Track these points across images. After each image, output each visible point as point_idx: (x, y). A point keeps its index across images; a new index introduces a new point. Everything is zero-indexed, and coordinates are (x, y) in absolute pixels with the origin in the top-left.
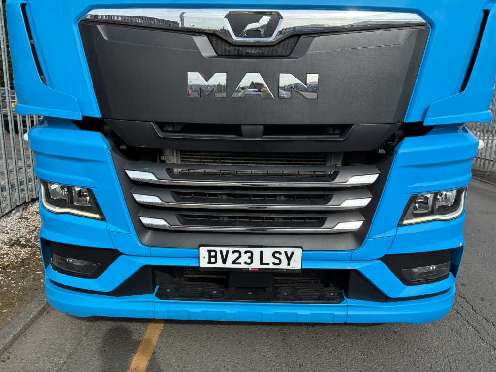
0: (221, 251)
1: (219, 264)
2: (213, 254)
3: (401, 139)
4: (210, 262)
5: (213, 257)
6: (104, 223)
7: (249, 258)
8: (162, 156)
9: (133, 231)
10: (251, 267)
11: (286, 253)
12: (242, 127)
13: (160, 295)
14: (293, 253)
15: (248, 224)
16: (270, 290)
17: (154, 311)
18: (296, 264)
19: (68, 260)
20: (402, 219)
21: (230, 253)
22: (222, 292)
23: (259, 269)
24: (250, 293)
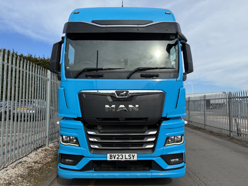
0: (114, 155)
2: (111, 156)
4: (110, 159)
5: (111, 157)
6: (80, 147)
7: (122, 157)
8: (97, 127)
9: (88, 150)
10: (122, 160)
11: (132, 155)
12: (120, 119)
13: (95, 170)
14: (134, 155)
15: (121, 147)
16: (128, 168)
17: (93, 175)
18: (136, 158)
19: (66, 160)
20: (165, 144)
21: (116, 155)
22: (114, 169)
23: (125, 160)
24: (122, 169)
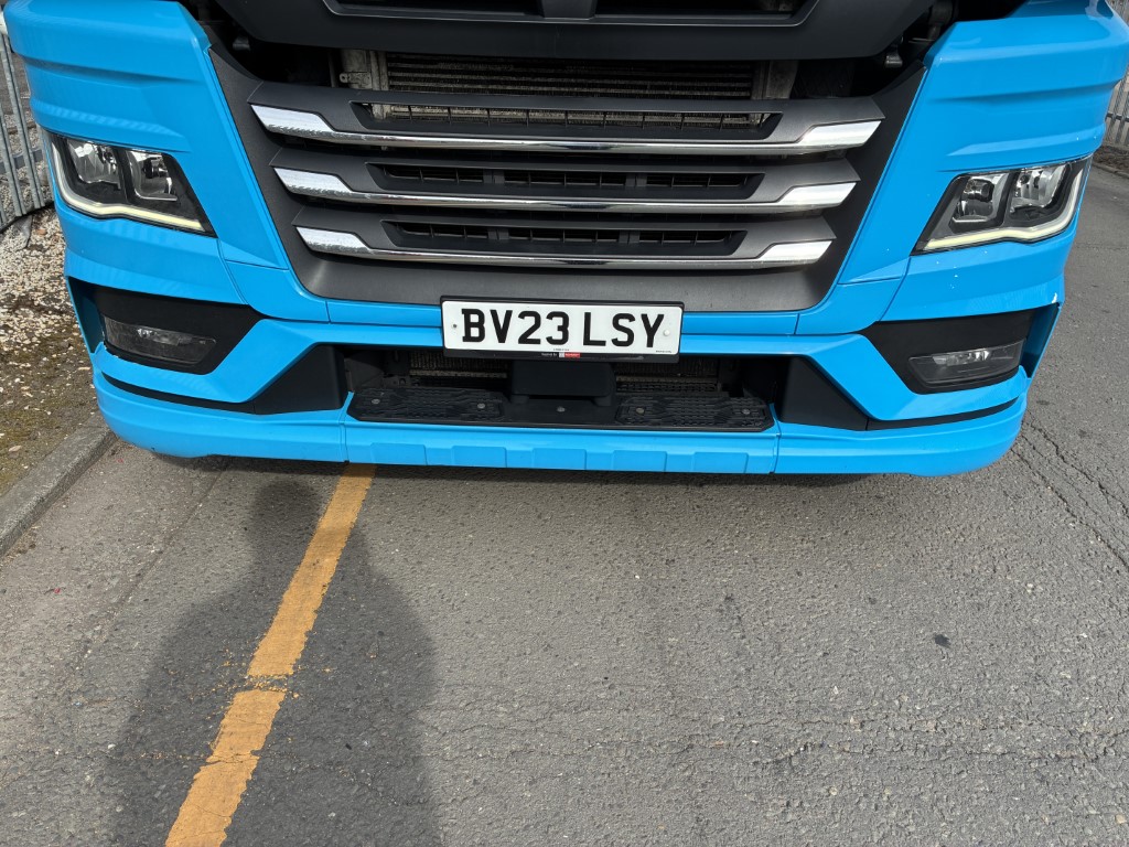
0: (494, 313)
1: (490, 343)
2: (474, 318)
3: (945, 27)
4: (467, 338)
5: (475, 325)
7: (560, 328)
8: (342, 71)
10: (563, 350)
11: (645, 318)
14: (660, 318)
15: (556, 249)
16: (606, 402)
17: (346, 446)
18: (668, 343)
19: (140, 331)
21: (514, 318)
22: (499, 407)
23: (582, 355)
24: (561, 410)
